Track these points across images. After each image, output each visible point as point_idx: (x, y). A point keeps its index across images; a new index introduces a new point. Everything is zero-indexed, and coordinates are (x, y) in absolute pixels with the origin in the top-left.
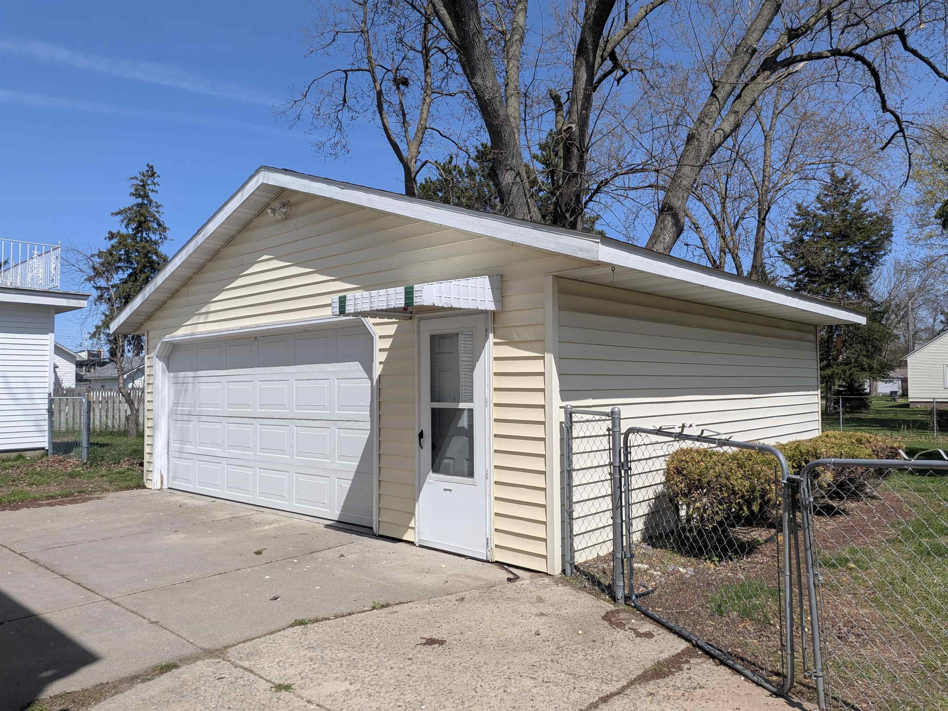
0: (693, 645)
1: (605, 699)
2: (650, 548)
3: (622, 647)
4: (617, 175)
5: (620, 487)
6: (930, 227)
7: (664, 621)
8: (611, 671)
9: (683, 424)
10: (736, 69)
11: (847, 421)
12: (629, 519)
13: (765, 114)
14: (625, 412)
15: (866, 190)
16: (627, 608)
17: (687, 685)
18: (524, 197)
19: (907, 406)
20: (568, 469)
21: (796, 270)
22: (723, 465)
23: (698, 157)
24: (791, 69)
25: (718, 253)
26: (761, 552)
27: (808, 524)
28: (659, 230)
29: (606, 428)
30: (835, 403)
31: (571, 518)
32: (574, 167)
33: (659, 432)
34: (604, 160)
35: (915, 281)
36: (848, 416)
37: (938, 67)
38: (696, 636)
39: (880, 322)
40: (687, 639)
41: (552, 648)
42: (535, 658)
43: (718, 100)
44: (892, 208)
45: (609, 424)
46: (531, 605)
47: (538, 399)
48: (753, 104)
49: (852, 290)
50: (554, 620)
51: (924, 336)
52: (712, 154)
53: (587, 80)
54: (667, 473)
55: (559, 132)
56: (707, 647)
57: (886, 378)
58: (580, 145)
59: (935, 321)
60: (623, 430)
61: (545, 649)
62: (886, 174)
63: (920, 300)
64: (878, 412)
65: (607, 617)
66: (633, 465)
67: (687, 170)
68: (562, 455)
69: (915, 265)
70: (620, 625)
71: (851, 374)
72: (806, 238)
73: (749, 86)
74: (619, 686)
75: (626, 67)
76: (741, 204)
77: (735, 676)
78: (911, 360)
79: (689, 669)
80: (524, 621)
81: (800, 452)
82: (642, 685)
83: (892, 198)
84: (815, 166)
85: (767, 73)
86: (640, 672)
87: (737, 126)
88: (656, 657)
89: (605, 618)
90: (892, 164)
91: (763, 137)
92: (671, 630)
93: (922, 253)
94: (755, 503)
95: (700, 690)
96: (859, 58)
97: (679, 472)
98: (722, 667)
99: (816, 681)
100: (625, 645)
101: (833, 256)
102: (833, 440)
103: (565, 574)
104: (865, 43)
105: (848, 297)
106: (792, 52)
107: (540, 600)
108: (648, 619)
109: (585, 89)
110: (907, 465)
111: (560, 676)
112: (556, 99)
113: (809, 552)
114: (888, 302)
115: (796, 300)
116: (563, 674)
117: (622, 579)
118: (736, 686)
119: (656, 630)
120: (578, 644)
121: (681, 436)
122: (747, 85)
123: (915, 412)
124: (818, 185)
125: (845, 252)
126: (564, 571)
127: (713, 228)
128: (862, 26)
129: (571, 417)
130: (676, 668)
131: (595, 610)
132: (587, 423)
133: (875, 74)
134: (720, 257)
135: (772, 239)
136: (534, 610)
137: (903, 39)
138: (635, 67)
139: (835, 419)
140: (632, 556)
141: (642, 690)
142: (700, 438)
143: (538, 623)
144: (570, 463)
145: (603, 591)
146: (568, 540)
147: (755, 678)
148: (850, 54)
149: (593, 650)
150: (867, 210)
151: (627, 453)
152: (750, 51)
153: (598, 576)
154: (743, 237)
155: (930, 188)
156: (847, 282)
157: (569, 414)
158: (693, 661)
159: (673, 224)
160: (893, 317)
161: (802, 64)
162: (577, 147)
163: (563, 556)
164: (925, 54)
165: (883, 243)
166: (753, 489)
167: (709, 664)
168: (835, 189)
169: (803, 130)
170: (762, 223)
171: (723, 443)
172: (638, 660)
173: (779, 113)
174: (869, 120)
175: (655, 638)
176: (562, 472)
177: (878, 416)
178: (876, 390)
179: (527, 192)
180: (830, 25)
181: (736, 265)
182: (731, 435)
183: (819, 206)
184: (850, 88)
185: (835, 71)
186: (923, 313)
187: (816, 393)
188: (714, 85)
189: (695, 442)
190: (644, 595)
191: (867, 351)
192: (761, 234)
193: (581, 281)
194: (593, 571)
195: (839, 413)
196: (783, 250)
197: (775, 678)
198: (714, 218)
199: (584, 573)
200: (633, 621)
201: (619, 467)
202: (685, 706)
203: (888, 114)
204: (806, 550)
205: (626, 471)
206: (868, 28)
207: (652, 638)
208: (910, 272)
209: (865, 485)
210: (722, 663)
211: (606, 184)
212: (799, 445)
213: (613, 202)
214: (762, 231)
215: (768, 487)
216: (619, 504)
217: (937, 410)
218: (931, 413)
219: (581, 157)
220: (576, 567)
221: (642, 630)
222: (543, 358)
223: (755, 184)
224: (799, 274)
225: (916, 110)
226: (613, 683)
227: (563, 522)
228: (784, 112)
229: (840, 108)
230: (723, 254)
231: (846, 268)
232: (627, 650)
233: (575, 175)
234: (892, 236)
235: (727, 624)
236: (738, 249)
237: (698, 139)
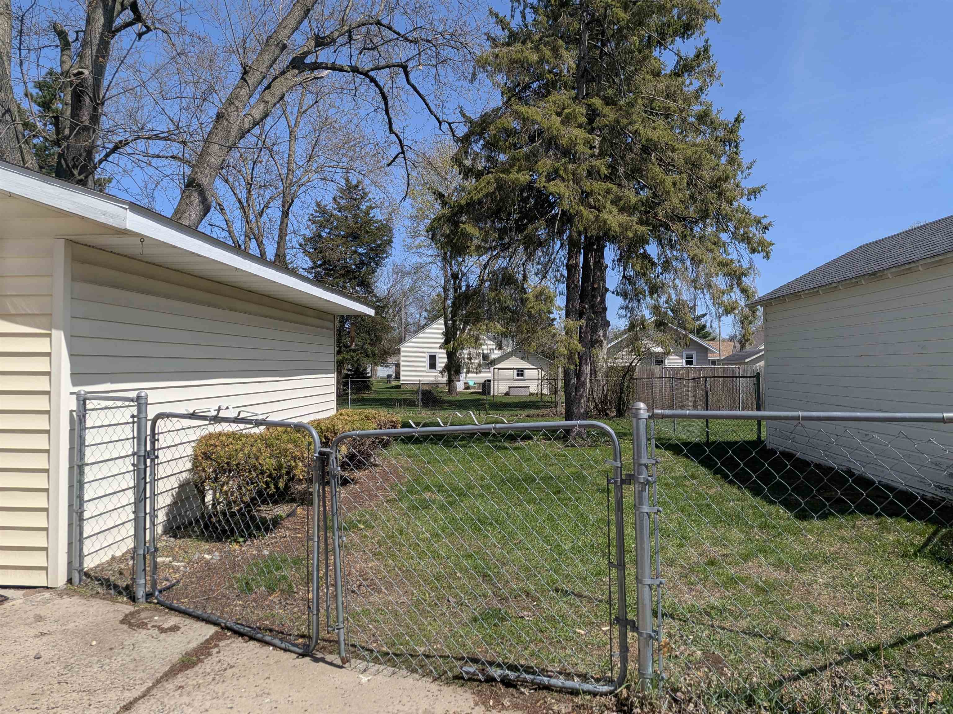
0: (222, 628)
1: (127, 707)
2: (172, 539)
3: (145, 647)
4: (138, 138)
5: (145, 478)
6: (420, 238)
7: (191, 610)
8: (134, 675)
9: (219, 407)
10: (267, 59)
11: (354, 401)
12: (153, 509)
13: (291, 111)
14: (152, 397)
15: (374, 198)
16: (148, 605)
17: (217, 668)
18: (15, 140)
19: (399, 387)
20: (80, 464)
21: (315, 263)
22: (252, 446)
23: (227, 138)
24: (316, 73)
25: (243, 238)
26: (283, 527)
27: (336, 492)
28: (185, 206)
29: (130, 415)
30: (344, 386)
31: (81, 519)
32: (86, 119)
33: (193, 416)
34: (120, 119)
35: (408, 282)
36: (355, 397)
37: (430, 105)
38: (224, 619)
39: (381, 315)
40: (215, 624)
41: (58, 668)
42: (36, 685)
43: (248, 85)
44: (394, 218)
45: (134, 410)
46: (26, 627)
47: (42, 384)
48: (282, 98)
49: (361, 286)
50: (60, 637)
51: (412, 328)
52: (241, 138)
53: (104, 25)
54: (195, 460)
55: (65, 74)
56: (235, 627)
57: (385, 364)
58: (94, 95)
59: (420, 316)
60: (151, 416)
61: (49, 672)
62: (389, 187)
63: (411, 299)
64: (377, 392)
65: (126, 620)
66: (161, 453)
67: (215, 148)
68: (71, 449)
69: (408, 269)
70: (143, 625)
71: (358, 359)
72: (323, 234)
73: (279, 80)
74: (144, 688)
75: (149, 23)
76: (266, 193)
77: (264, 648)
78: (403, 348)
79: (218, 652)
80: (19, 647)
81: (321, 429)
82: (170, 681)
83: (394, 210)
84: (333, 170)
85: (296, 71)
86: (167, 668)
87: (266, 115)
88: (183, 648)
89: (122, 622)
90: (394, 180)
91: (288, 132)
92: (198, 618)
93: (414, 260)
94: (281, 480)
95: (231, 670)
96: (373, 80)
97: (207, 456)
98: (251, 642)
99: (338, 633)
100: (148, 645)
101: (346, 253)
102: (346, 417)
103: (71, 583)
104: (377, 68)
105: (357, 292)
106: (317, 58)
107: (39, 618)
108: (173, 612)
109: (102, 35)
110: (415, 432)
111: (71, 696)
112: (62, 35)
113: (335, 517)
114: (388, 297)
115: (320, 290)
116: (74, 694)
117: (143, 576)
118: (265, 657)
119: (182, 622)
120: (92, 656)
121: (216, 419)
122: (276, 78)
123: (405, 392)
124: (335, 188)
125: (356, 252)
126: (70, 581)
127: (238, 213)
128: (375, 52)
129: (84, 404)
130: (205, 655)
131: (111, 615)
132: (106, 411)
133: (384, 98)
134: (245, 242)
135: (294, 231)
136: (32, 632)
137: (407, 74)
138: (160, 27)
139: (344, 400)
140: (156, 549)
141: (170, 686)
142: (236, 420)
143: (38, 646)
144: (82, 455)
145: (120, 593)
146: (76, 544)
147: (283, 645)
148: (366, 74)
149: (110, 659)
150: (374, 216)
151: (154, 440)
152: (280, 45)
153: (113, 578)
154: (267, 225)
155: (421, 205)
156: (356, 278)
157: (82, 400)
158: (221, 644)
159: (199, 201)
160: (391, 311)
161: (326, 72)
162: (90, 97)
163: (70, 563)
164: (422, 92)
165: (385, 247)
166: (280, 467)
167: (239, 642)
168: (349, 194)
169: (324, 134)
170: (285, 214)
171: (258, 423)
172: (164, 657)
173: (304, 112)
174: (379, 138)
175: (182, 630)
176: (71, 468)
177: (377, 396)
178: (376, 374)
179: (20, 136)
180: (350, 42)
181: (260, 252)
182: (266, 415)
183: (336, 206)
184: (364, 105)
185: (352, 86)
186: (412, 309)
187: (332, 375)
188: (244, 69)
189: (232, 424)
190: (169, 588)
191: (371, 340)
192: (284, 225)
193: (99, 249)
194: (108, 574)
195: (347, 394)
196: (303, 243)
197: (300, 640)
198: (240, 202)
199: (96, 578)
200: (156, 618)
201: (144, 456)
202: (216, 690)
203: (393, 135)
204: (333, 515)
205: (153, 460)
206: (380, 56)
207: (177, 630)
208: (405, 274)
209: (371, 455)
210: (252, 638)
211: (125, 145)
212: (319, 423)
213: (134, 167)
214: (285, 222)
215: (294, 464)
216: (143, 496)
217: (422, 390)
218: (417, 392)
219: (95, 109)
220: (87, 574)
221: (166, 626)
222: (49, 335)
223: (280, 175)
224: (317, 267)
225: (414, 138)
226: (137, 687)
227: (70, 525)
228: (308, 113)
229: (356, 121)
230: (248, 239)
231: (356, 266)
232: (151, 649)
233: (86, 128)
234: (392, 242)
235: (255, 600)
236: (262, 236)
237: (227, 120)
